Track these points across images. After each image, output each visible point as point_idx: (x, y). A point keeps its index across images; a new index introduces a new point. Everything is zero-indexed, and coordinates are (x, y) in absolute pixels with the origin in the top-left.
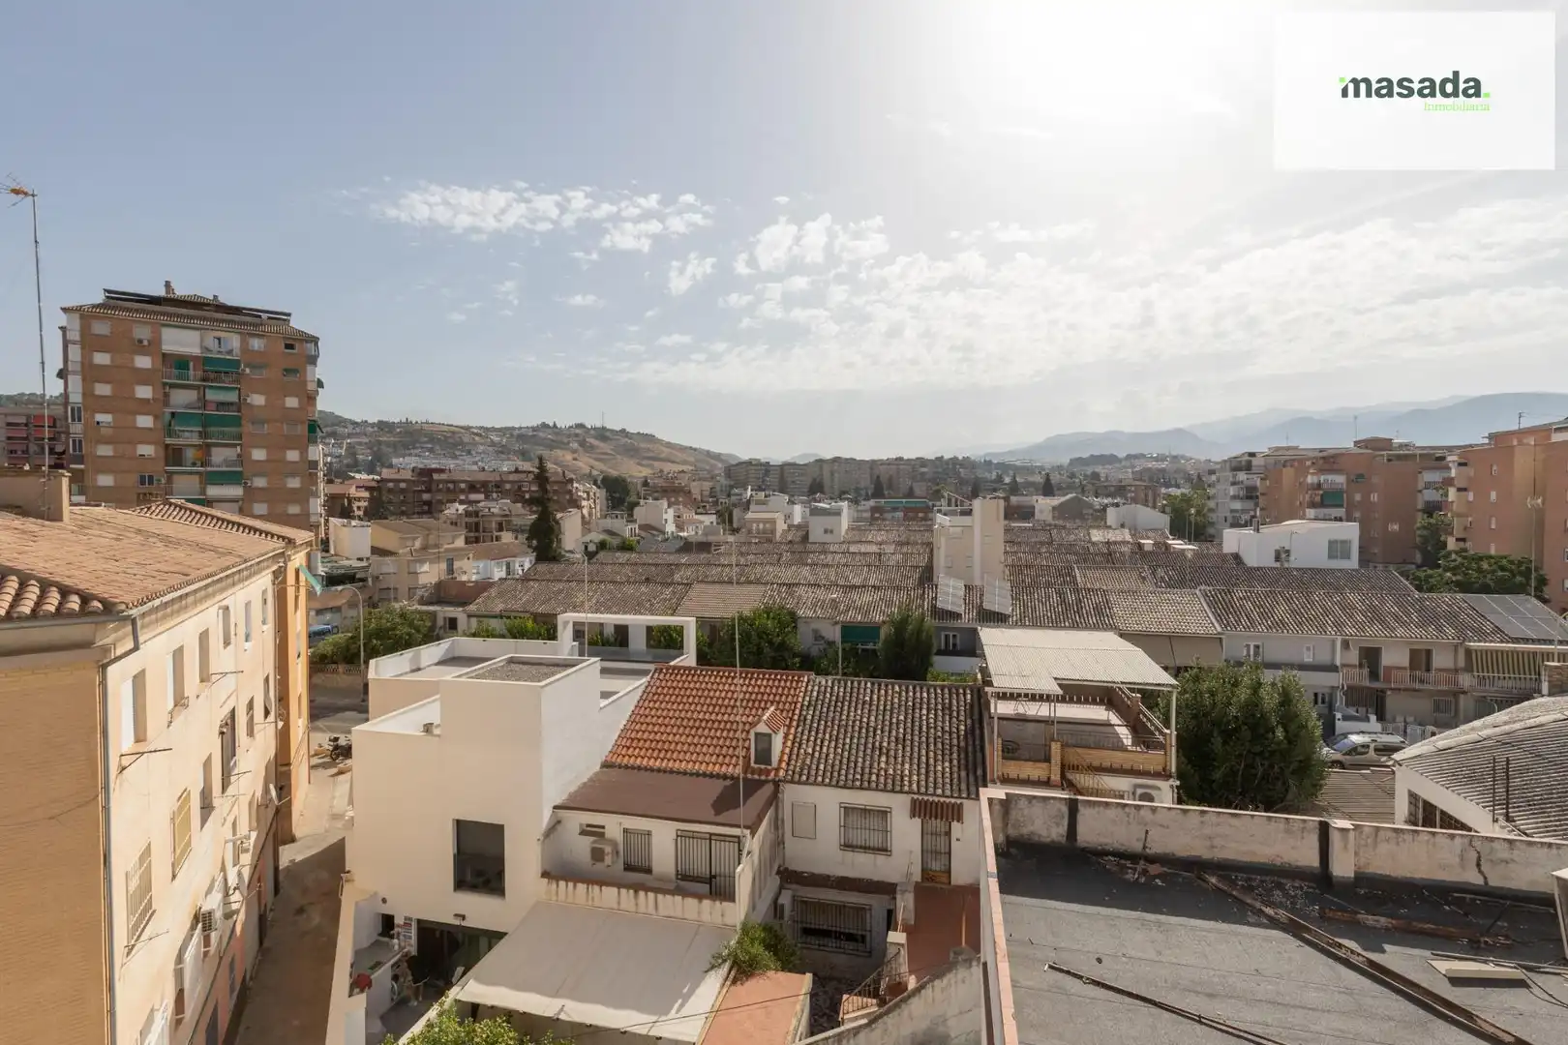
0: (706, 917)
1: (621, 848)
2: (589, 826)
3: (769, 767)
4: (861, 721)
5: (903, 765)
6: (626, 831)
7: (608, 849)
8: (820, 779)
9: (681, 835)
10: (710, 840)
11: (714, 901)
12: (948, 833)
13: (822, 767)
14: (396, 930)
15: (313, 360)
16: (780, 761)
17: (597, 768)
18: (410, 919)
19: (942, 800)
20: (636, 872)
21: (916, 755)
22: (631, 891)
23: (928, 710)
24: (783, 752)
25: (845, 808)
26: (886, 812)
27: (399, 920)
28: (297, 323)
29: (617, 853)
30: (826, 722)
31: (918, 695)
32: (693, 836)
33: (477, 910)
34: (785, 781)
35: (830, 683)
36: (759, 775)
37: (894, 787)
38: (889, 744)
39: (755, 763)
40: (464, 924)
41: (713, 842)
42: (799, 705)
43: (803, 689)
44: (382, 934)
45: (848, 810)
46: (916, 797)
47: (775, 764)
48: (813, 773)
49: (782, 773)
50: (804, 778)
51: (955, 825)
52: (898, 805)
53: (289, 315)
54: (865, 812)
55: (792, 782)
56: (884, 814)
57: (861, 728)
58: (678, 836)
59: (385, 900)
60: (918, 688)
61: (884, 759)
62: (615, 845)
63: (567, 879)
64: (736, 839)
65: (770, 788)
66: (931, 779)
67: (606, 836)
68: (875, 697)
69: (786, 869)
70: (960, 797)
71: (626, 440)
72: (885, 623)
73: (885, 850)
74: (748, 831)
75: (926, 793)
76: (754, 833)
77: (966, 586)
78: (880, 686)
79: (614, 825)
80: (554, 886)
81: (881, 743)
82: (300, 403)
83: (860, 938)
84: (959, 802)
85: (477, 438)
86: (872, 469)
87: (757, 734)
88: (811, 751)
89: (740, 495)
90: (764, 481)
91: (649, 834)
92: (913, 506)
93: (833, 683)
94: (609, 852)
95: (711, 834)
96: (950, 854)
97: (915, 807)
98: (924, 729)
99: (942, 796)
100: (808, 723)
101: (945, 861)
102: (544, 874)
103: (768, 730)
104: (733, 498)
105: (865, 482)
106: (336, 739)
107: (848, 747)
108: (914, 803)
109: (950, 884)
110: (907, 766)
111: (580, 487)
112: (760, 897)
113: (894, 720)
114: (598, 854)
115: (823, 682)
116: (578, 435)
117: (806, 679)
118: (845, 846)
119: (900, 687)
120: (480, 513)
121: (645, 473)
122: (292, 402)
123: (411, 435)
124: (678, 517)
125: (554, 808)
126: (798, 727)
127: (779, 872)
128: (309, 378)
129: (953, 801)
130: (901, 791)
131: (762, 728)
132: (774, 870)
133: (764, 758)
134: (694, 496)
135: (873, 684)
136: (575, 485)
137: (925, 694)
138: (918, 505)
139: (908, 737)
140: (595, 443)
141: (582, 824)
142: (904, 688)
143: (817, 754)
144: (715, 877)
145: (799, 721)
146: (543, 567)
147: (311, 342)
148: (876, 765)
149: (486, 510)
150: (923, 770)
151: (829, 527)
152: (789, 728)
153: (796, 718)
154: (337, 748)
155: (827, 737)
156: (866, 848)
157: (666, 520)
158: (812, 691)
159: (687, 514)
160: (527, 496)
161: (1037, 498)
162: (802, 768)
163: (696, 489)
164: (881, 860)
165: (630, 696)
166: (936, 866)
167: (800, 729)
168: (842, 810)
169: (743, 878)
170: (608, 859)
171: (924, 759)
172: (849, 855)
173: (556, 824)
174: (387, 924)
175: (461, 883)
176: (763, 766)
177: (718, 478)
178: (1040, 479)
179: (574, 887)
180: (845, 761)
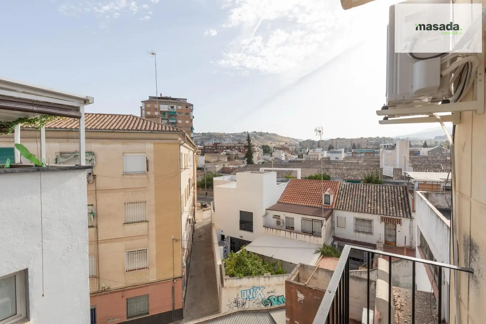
0: (312, 241)
1: (285, 222)
2: (275, 216)
3: (329, 205)
4: (360, 195)
5: (377, 207)
6: (286, 217)
7: (281, 221)
8: (347, 209)
9: (303, 219)
10: (312, 221)
11: (315, 237)
12: (395, 229)
13: (347, 206)
14: (225, 239)
15: (192, 110)
16: (333, 203)
17: (276, 203)
18: (228, 236)
19: (393, 217)
20: (290, 228)
21: (382, 204)
22: (289, 232)
23: (386, 192)
24: (333, 202)
25: (356, 219)
26: (371, 221)
27: (226, 237)
28: (188, 101)
29: (284, 223)
30: (348, 194)
31: (381, 188)
32: (307, 220)
33: (245, 235)
34: (335, 209)
35: (348, 184)
36: (326, 207)
37: (375, 212)
38: (371, 201)
39: (325, 204)
40: (242, 239)
41: (313, 222)
42: (338, 190)
43: (339, 186)
44: (221, 240)
45: (357, 219)
46: (383, 216)
47: (331, 204)
48: (344, 207)
49: (334, 207)
50: (341, 208)
51: (398, 225)
52: (376, 219)
53: (186, 99)
54: (364, 220)
55: (337, 209)
56: (370, 221)
57: (360, 197)
58: (302, 219)
59: (222, 231)
60: (381, 186)
61: (369, 205)
62: (283, 221)
63: (270, 228)
64: (321, 221)
65: (330, 211)
66: (388, 211)
67: (281, 218)
68: (365, 188)
69: (335, 237)
70: (400, 217)
71: (268, 136)
72: (362, 180)
73: (371, 233)
74: (325, 219)
75: (387, 215)
76: (326, 220)
77: (394, 169)
78: (366, 185)
79: (283, 215)
80: (267, 229)
81: (368, 201)
82: (189, 122)
83: (361, 260)
84: (400, 218)
85: (227, 136)
86: (351, 142)
87: (325, 195)
88: (343, 202)
89: (305, 151)
90: (312, 146)
91: (293, 218)
92: (368, 151)
93: (349, 184)
94: (282, 223)
95: (313, 219)
96: (396, 236)
97: (383, 219)
98: (384, 197)
99: (393, 216)
100: (341, 194)
101: (393, 238)
102: (264, 226)
103: (329, 194)
104: (302, 152)
105: (349, 146)
106: (202, 203)
107: (356, 201)
108: (382, 218)
109: (396, 246)
110: (378, 207)
111: (256, 148)
112: (328, 240)
113: (373, 195)
114: (278, 223)
115: (346, 184)
116: (254, 135)
117: (340, 183)
118: (356, 231)
119: (374, 186)
120: (230, 154)
121: (274, 145)
122: (187, 122)
123: (210, 136)
124: (286, 155)
125: (266, 209)
126: (338, 195)
127: (333, 237)
128: (191, 115)
129: (397, 218)
130: (377, 214)
131: (327, 193)
132: (332, 236)
133: (327, 203)
134: (290, 151)
135: (364, 185)
136: (255, 147)
137: (384, 188)
138: (370, 151)
139: (378, 199)
140: (259, 137)
141: (273, 215)
142: (376, 186)
143: (345, 203)
144: (314, 232)
145: (338, 194)
146: (249, 165)
147: (191, 106)
148: (367, 206)
149: (231, 153)
150: (385, 209)
151: (337, 157)
152: (335, 195)
153: (337, 193)
154: (202, 205)
155: (349, 198)
156: (363, 232)
157: (282, 156)
158: (342, 186)
159: (289, 155)
160: (242, 150)
161: (421, 148)
162: (340, 206)
163: (291, 148)
164: (369, 236)
165: (284, 185)
166: (390, 240)
167: (339, 196)
168: (355, 219)
169: (324, 231)
170: (281, 224)
171: (385, 205)
172: (357, 234)
173: (266, 214)
174: (223, 237)
175: (241, 228)
176: (327, 205)
177: (297, 146)
178: (421, 144)
179: (273, 230)
180: (355, 205)
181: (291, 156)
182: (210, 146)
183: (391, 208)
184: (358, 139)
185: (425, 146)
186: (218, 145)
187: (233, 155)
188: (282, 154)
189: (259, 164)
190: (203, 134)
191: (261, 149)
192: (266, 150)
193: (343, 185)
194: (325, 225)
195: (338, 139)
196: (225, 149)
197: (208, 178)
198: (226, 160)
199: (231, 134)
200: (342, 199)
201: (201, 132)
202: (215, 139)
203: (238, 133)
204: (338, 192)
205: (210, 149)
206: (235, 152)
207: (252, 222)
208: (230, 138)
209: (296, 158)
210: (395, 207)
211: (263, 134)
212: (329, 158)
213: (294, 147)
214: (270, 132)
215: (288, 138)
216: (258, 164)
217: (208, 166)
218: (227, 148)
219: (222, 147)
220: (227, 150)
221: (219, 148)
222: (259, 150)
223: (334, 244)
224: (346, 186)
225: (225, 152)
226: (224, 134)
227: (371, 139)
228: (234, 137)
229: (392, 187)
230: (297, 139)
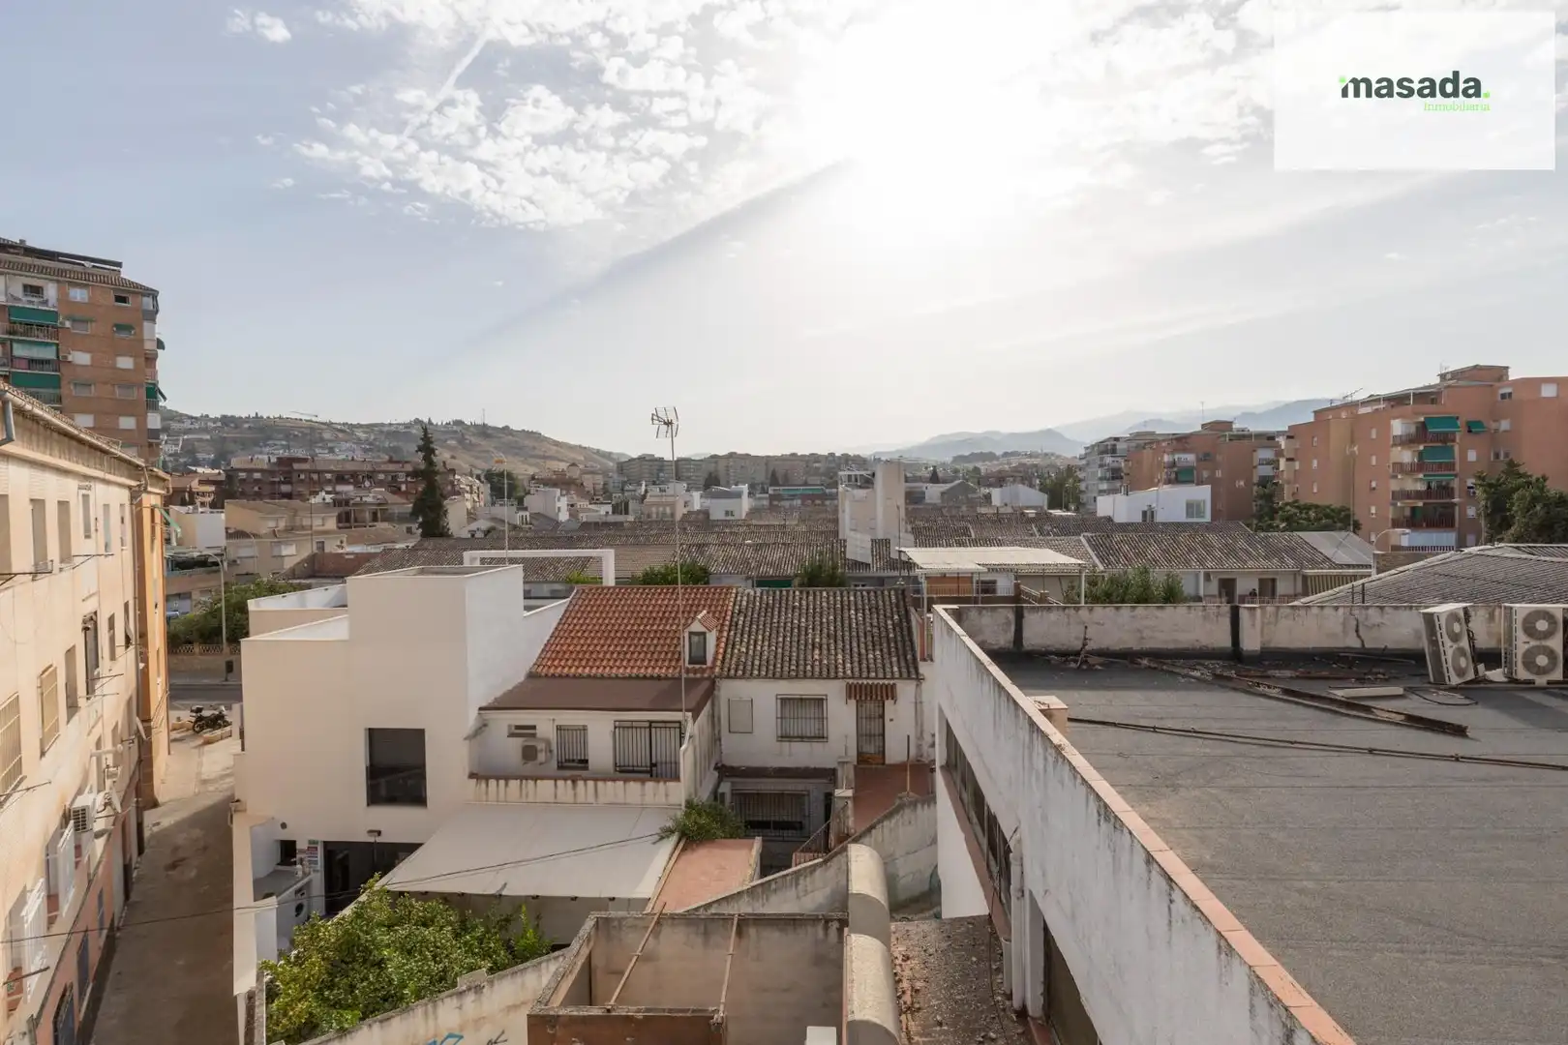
0: (649, 799)
1: (554, 747)
2: (518, 727)
3: (704, 666)
4: (792, 622)
5: (836, 654)
6: (559, 728)
7: (541, 746)
8: (756, 672)
9: (619, 726)
10: (650, 727)
11: (658, 782)
12: (882, 716)
13: (757, 662)
14: (298, 856)
15: (151, 315)
16: (715, 659)
17: (521, 678)
18: (316, 842)
19: (876, 682)
20: (574, 765)
21: (848, 647)
22: (569, 782)
23: (856, 610)
24: (717, 653)
25: (781, 699)
26: (822, 699)
27: (301, 845)
28: (127, 273)
29: (551, 751)
30: (758, 626)
31: (845, 598)
32: (631, 726)
33: (394, 822)
34: (720, 677)
35: (758, 594)
36: (695, 674)
37: (829, 674)
38: (821, 639)
39: (690, 663)
40: (379, 840)
41: (653, 730)
42: (729, 613)
43: (732, 599)
44: (282, 863)
45: (785, 701)
46: (851, 681)
47: (709, 663)
48: (749, 668)
49: (717, 670)
50: (740, 672)
51: (888, 703)
52: (833, 691)
53: (119, 265)
54: (802, 701)
55: (728, 677)
56: (819, 702)
57: (792, 629)
58: (615, 727)
59: (284, 826)
60: (845, 593)
61: (817, 652)
62: (548, 742)
63: (498, 779)
64: (677, 725)
65: (706, 685)
66: (864, 665)
67: (538, 735)
68: (804, 603)
69: (723, 766)
70: (893, 678)
71: (510, 437)
72: (796, 576)
73: (821, 737)
74: (690, 714)
75: (860, 677)
76: (695, 718)
77: (872, 541)
78: (808, 593)
79: (546, 723)
80: (483, 785)
81: (813, 640)
82: (135, 364)
83: (798, 825)
84: (892, 682)
85: (340, 435)
86: (766, 464)
87: (691, 633)
88: (744, 650)
89: (634, 491)
90: (658, 477)
91: (584, 728)
92: (811, 493)
93: (762, 594)
94: (541, 750)
95: (651, 722)
96: (883, 735)
97: (853, 692)
98: (854, 625)
99: (876, 678)
100: (740, 627)
101: (879, 743)
102: (472, 776)
103: (703, 629)
104: (626, 494)
105: (761, 477)
106: (199, 710)
107: (781, 645)
108: (849, 687)
109: (884, 764)
110: (840, 656)
111: (463, 480)
112: (701, 785)
113: (824, 620)
114: (529, 753)
115: (752, 593)
116: (456, 432)
117: (734, 591)
118: (782, 737)
119: (828, 593)
120: (352, 502)
121: (531, 471)
122: (125, 363)
123: (262, 430)
124: (572, 506)
125: (481, 709)
126: (730, 630)
127: (716, 768)
128: (146, 336)
129: (886, 682)
130: (836, 678)
131: (696, 627)
132: (713, 766)
133: (698, 659)
134: (587, 489)
135: (801, 592)
136: (457, 477)
137: (852, 598)
138: (815, 493)
139: (839, 633)
140: (474, 440)
141: (510, 726)
142: (831, 594)
143: (751, 652)
144: (655, 765)
145: (731, 625)
146: (430, 543)
147: (148, 295)
148: (810, 657)
149: (358, 499)
150: (856, 659)
151: (730, 509)
152: (721, 631)
153: (727, 623)
154: (200, 719)
155: (760, 637)
156: (802, 737)
157: (559, 508)
158: (741, 601)
159: (583, 503)
160: (403, 488)
161: (926, 485)
162: (737, 665)
163: (588, 482)
164: (817, 747)
165: (553, 612)
166: (870, 749)
167: (732, 633)
168: (779, 701)
169: (687, 757)
170: (541, 757)
171: (855, 650)
172: (786, 745)
173: (482, 727)
174: (288, 851)
175: (375, 798)
176: (697, 666)
177: (610, 474)
178: (926, 474)
179: (506, 785)
180: (779, 656)
181: (590, 506)
182: (257, 471)
183: (871, 656)
184: (783, 458)
185: (934, 478)
186: (296, 466)
187: (366, 503)
188: (559, 500)
189: (473, 536)
190: (226, 420)
191: (482, 482)
192: (502, 487)
193: (745, 598)
194: (690, 737)
195: (732, 455)
196: (329, 482)
197: (233, 601)
198: (331, 524)
199: (359, 426)
200: (742, 641)
201: (215, 413)
202: (284, 443)
203: (390, 424)
204: (731, 620)
205: (257, 481)
206: (372, 495)
207: (423, 766)
208: (359, 441)
209: (607, 513)
210: (881, 650)
211: (489, 432)
212: (706, 513)
213: (600, 480)
214: (515, 426)
215: (580, 446)
216: (469, 536)
217: (244, 552)
218: (341, 478)
219: (315, 477)
220: (339, 488)
221: (302, 477)
222: (475, 488)
223: (720, 791)
224: (752, 599)
225: (328, 493)
226: (329, 425)
227: (815, 458)
228: (372, 437)
229: (872, 594)
230: (610, 453)
